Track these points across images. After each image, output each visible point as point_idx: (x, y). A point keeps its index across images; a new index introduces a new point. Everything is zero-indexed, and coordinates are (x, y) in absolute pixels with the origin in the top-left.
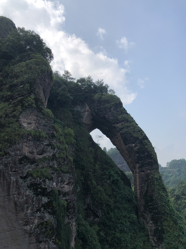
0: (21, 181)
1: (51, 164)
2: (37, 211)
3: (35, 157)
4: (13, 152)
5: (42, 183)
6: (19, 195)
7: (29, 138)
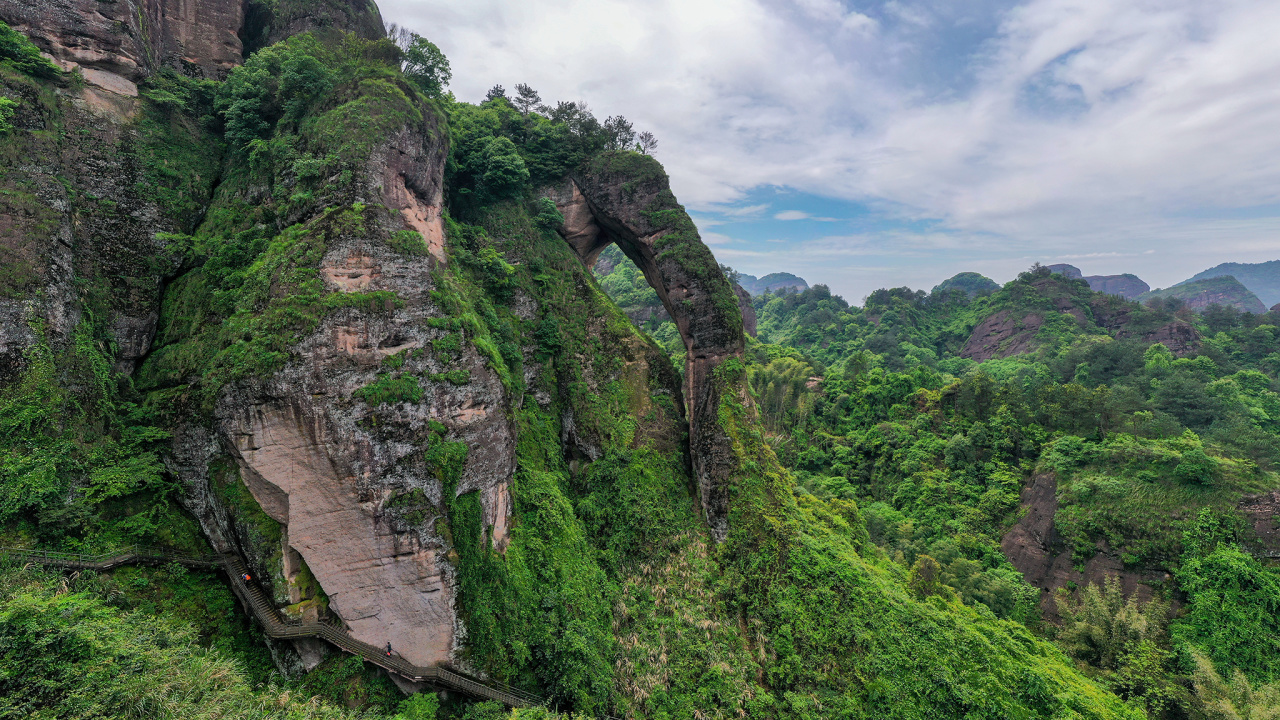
0: (336, 414)
1: (420, 367)
2: (384, 475)
3: (374, 355)
4: (309, 351)
5: (396, 411)
6: (336, 443)
7: (352, 315)
